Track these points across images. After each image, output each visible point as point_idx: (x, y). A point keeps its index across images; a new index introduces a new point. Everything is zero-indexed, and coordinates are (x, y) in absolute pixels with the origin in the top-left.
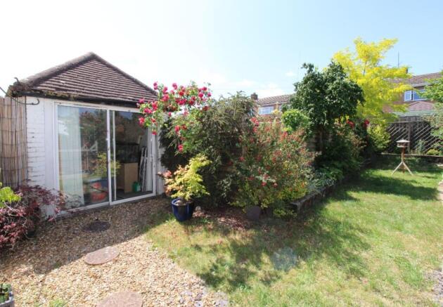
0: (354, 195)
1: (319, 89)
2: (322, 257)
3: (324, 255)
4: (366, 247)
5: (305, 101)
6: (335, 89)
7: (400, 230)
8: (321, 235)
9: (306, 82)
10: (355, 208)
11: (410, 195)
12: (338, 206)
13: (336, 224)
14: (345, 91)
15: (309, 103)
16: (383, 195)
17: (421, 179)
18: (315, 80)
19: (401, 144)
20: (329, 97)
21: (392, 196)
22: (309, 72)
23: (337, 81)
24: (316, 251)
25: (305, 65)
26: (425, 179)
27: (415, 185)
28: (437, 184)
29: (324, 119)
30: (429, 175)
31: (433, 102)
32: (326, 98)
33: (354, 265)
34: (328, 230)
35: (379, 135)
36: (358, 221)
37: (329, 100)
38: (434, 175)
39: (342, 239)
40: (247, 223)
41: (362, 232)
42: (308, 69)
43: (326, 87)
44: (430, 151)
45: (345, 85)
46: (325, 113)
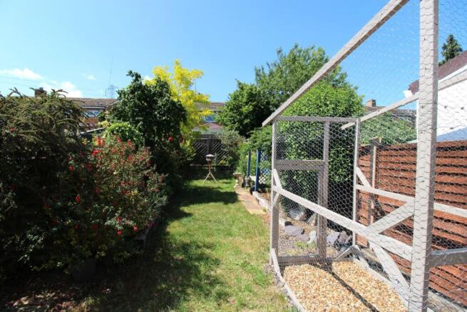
0: (186, 209)
1: (146, 102)
2: (188, 295)
3: (189, 291)
4: (217, 262)
5: (133, 114)
6: (165, 106)
7: (232, 236)
8: (177, 267)
9: (132, 92)
10: (192, 223)
11: (223, 201)
12: (179, 226)
13: (185, 248)
14: (173, 110)
15: (137, 115)
16: (207, 205)
17: (222, 185)
18: (143, 91)
19: (208, 157)
20: (159, 113)
21: (212, 204)
22: (135, 81)
23: (166, 98)
24: (180, 289)
25: (131, 72)
26: (225, 185)
27: (222, 191)
28: (233, 188)
29: (154, 134)
30: (225, 181)
31: (220, 125)
32: (156, 113)
33: (218, 287)
34: (181, 258)
35: (189, 149)
36: (200, 238)
37: (158, 115)
38: (229, 181)
39: (197, 264)
40: (74, 290)
41: (208, 248)
42: (134, 78)
43: (156, 102)
44: (221, 162)
45: (173, 103)
46: (155, 128)
